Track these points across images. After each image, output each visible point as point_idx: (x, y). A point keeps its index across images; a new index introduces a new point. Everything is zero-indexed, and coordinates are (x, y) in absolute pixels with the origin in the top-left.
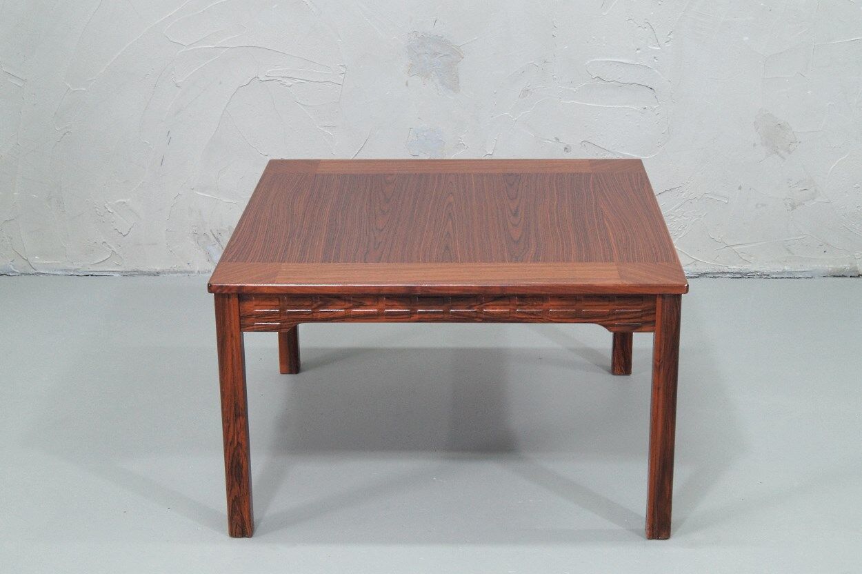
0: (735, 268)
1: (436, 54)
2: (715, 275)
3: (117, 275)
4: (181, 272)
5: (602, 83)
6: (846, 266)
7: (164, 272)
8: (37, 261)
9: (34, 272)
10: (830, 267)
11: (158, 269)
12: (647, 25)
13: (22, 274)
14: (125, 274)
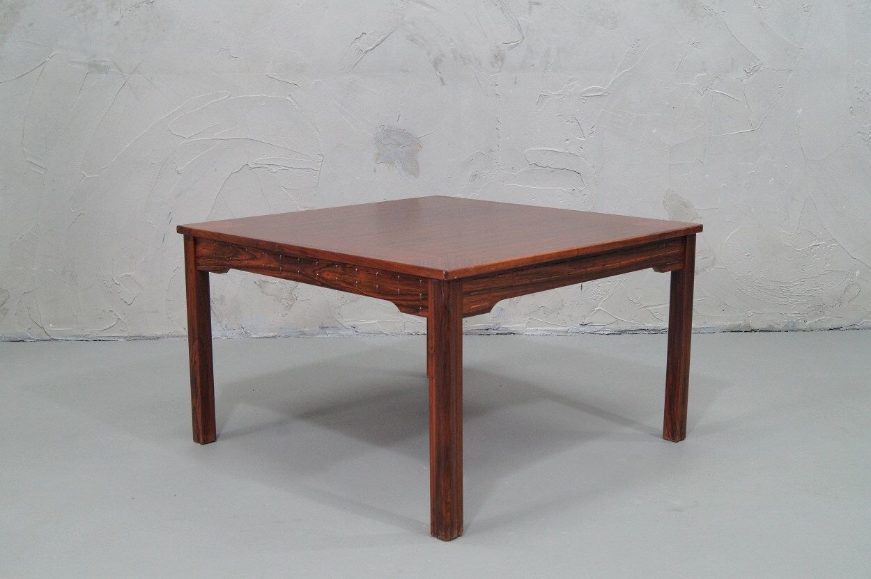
0: (650, 325)
1: (400, 144)
2: (634, 332)
3: (122, 340)
4: (178, 337)
5: (538, 168)
6: (740, 322)
7: (163, 337)
8: (51, 328)
9: (48, 338)
10: (728, 324)
11: (158, 334)
12: (574, 120)
13: (38, 340)
14: (128, 339)
